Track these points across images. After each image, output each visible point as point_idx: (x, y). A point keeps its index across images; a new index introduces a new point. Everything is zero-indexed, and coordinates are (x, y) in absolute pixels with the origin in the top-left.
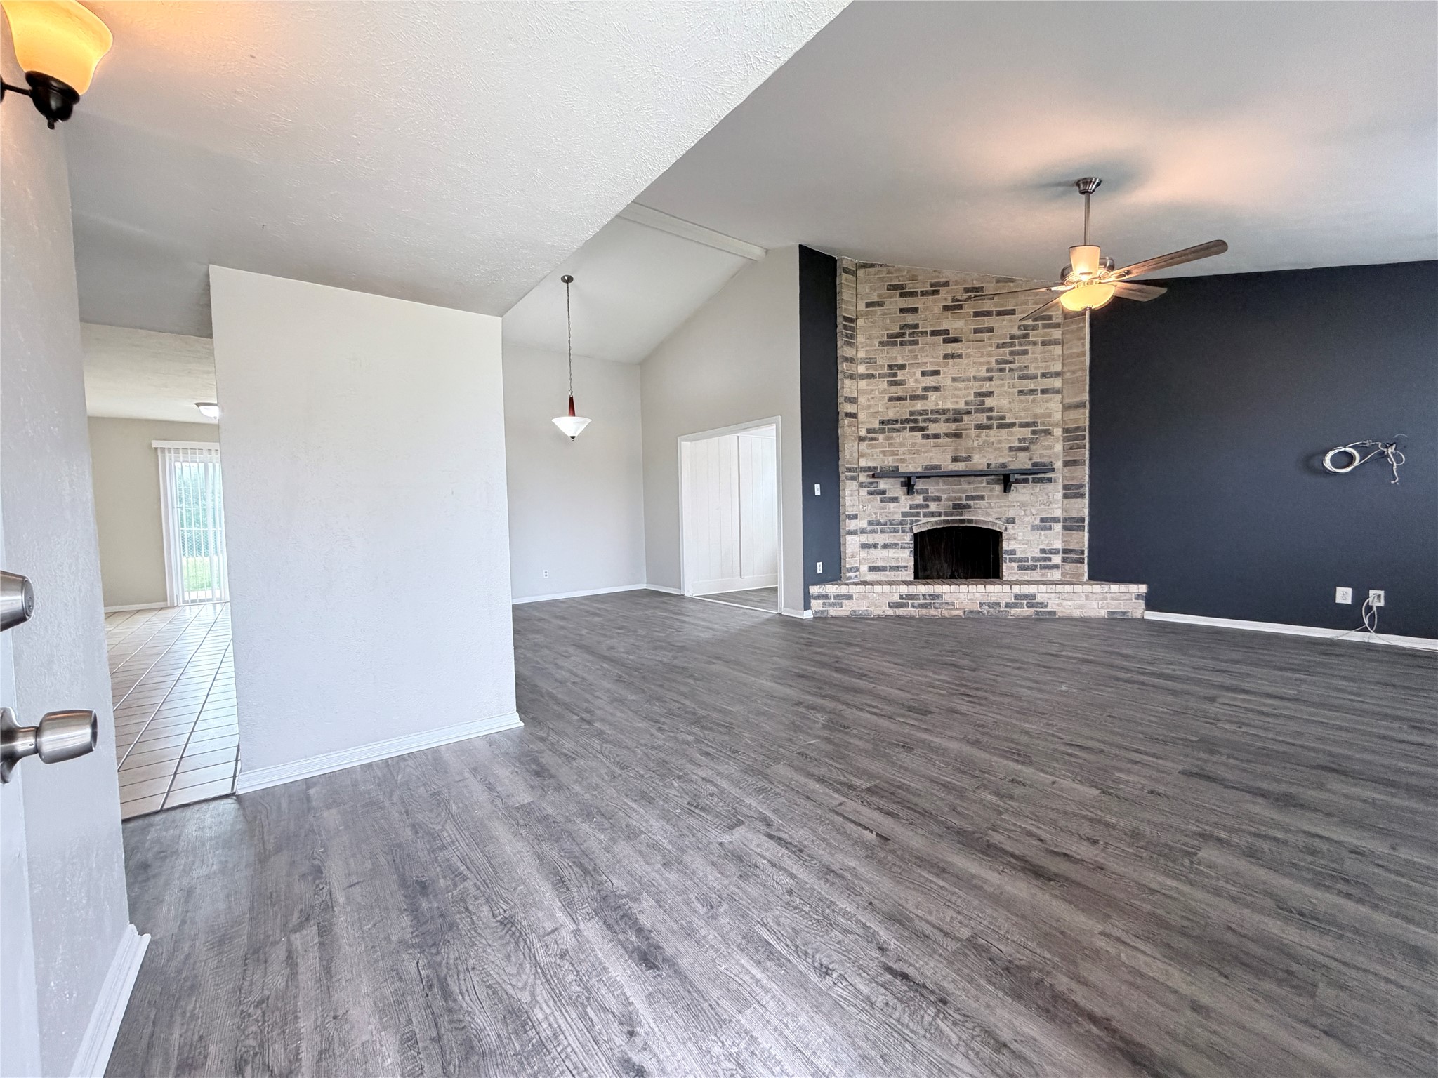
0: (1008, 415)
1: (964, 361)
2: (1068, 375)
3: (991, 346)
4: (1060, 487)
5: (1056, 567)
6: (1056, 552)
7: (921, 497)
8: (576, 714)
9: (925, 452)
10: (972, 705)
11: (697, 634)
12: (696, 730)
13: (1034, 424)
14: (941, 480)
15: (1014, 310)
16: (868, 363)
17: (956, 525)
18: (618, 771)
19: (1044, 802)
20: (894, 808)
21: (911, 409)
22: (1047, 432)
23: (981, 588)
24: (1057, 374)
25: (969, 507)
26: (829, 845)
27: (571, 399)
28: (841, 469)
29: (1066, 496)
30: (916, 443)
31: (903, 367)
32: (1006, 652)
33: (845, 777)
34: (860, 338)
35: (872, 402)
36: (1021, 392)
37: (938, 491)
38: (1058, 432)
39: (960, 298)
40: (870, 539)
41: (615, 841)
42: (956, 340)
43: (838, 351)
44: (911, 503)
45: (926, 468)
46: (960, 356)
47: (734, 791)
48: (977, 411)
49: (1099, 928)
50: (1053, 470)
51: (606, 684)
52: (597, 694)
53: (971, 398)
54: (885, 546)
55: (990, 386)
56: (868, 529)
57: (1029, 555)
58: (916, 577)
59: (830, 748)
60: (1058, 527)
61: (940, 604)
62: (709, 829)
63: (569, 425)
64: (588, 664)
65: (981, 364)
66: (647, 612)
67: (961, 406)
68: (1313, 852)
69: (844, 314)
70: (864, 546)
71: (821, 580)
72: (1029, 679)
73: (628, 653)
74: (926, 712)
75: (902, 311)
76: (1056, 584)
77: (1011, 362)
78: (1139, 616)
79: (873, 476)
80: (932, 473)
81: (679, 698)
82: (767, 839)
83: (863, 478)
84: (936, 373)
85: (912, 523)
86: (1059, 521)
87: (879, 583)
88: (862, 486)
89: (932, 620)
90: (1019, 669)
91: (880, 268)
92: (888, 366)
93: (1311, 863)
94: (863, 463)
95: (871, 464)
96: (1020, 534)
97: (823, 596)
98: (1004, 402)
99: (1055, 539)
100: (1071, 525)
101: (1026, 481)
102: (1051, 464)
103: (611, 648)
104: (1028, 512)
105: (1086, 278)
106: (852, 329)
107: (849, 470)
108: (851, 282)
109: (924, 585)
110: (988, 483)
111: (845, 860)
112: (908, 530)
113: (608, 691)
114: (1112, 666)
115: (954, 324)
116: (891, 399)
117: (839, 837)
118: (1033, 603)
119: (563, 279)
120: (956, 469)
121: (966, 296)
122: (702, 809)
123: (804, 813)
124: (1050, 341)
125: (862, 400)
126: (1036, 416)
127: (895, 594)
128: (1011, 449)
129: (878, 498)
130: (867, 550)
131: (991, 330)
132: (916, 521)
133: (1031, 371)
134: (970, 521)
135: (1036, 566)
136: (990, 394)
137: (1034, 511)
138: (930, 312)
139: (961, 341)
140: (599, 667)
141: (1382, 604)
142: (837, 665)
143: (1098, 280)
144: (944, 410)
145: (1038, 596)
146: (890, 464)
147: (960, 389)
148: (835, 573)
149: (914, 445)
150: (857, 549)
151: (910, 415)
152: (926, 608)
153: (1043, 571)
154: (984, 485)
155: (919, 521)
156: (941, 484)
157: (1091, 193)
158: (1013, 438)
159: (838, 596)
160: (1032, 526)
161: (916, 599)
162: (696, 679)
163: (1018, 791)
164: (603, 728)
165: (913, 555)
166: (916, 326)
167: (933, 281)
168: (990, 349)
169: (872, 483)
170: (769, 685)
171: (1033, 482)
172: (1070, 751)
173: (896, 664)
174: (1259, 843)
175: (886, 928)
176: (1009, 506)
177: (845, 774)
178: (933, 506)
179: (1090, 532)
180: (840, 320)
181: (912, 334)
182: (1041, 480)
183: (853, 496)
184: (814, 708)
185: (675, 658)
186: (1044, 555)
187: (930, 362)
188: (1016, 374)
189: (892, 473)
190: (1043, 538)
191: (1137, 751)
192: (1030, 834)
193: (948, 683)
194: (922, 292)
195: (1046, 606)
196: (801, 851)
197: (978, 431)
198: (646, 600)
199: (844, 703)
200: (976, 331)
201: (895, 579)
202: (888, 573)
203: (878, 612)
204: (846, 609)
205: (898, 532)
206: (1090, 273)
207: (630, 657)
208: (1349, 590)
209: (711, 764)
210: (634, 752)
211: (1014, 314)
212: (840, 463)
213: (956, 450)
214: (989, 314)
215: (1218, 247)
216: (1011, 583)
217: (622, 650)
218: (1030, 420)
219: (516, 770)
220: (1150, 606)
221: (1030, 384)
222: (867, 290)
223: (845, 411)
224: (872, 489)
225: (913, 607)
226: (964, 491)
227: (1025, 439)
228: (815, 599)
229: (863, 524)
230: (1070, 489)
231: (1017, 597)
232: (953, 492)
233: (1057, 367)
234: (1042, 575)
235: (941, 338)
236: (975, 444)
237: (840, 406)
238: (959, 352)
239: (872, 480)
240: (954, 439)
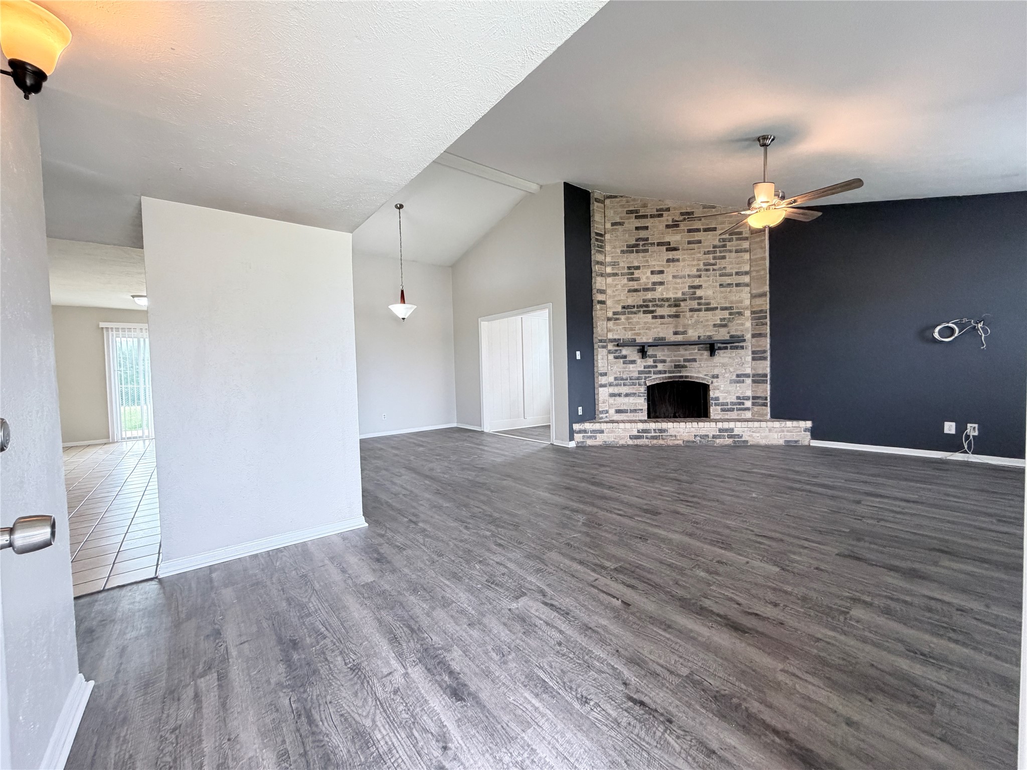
0: (712, 302)
1: (681, 264)
2: (754, 274)
3: (700, 253)
4: (750, 353)
5: (747, 409)
6: (748, 398)
7: (651, 360)
8: (406, 517)
9: (654, 328)
10: (688, 508)
11: (493, 459)
12: (493, 528)
13: (731, 308)
14: (666, 348)
15: (716, 228)
16: (613, 265)
17: (677, 380)
18: (436, 557)
19: (740, 576)
20: (633, 582)
21: (644, 298)
22: (740, 314)
23: (695, 424)
24: (746, 273)
25: (686, 367)
26: (587, 609)
27: (402, 292)
28: (595, 340)
29: (754, 359)
30: (648, 322)
31: (638, 268)
32: (713, 470)
33: (599, 560)
34: (608, 248)
35: (617, 293)
36: (721, 285)
37: (664, 355)
38: (748, 313)
39: (677, 219)
40: (616, 390)
41: (433, 609)
42: (675, 249)
43: (592, 257)
44: (645, 364)
45: (655, 340)
46: (678, 260)
47: (520, 572)
48: (691, 299)
49: (780, 666)
50: (744, 340)
51: (427, 495)
52: (421, 502)
53: (687, 289)
54: (627, 395)
55: (699, 281)
56: (614, 383)
57: (729, 401)
58: (649, 417)
59: (588, 539)
60: (749, 381)
61: (666, 436)
62: (502, 599)
63: (401, 310)
64: (415, 481)
65: (694, 265)
66: (457, 444)
67: (679, 295)
68: (930, 610)
69: (596, 231)
70: (612, 395)
71: (582, 420)
72: (730, 489)
73: (444, 473)
74: (656, 513)
75: (637, 228)
76: (748, 421)
77: (714, 265)
78: (806, 443)
79: (618, 345)
80: (659, 343)
81: (480, 505)
82: (543, 606)
83: (610, 347)
84: (662, 272)
85: (646, 378)
86: (749, 377)
87: (623, 422)
88: (610, 352)
89: (660, 448)
90: (722, 482)
91: (621, 199)
92: (628, 267)
93: (930, 618)
94: (610, 336)
95: (616, 337)
96: (722, 386)
97: (583, 431)
98: (710, 293)
99: (747, 389)
100: (758, 379)
101: (726, 348)
102: (743, 336)
103: (431, 470)
104: (727, 370)
105: (765, 205)
106: (602, 241)
107: (601, 341)
108: (601, 208)
109: (655, 422)
110: (699, 350)
111: (600, 621)
112: (642, 383)
113: (429, 500)
114: (788, 479)
115: (673, 238)
116: (629, 291)
117: (594, 603)
118: (732, 435)
119: (396, 206)
120: (676, 340)
121: (682, 218)
122: (497, 585)
123: (570, 587)
124: (741, 249)
125: (609, 292)
126: (732, 302)
127: (634, 429)
128: (715, 325)
129: (622, 360)
130: (613, 398)
131: (700, 242)
132: (648, 377)
133: (728, 271)
134: (687, 377)
135: (734, 409)
136: (700, 287)
137: (732, 370)
138: (657, 229)
139: (679, 250)
140: (422, 483)
141: (976, 434)
142: (593, 480)
143: (773, 207)
144: (667, 299)
145: (736, 429)
146: (629, 337)
147: (679, 283)
148: (591, 415)
149: (646, 323)
150: (607, 398)
151: (644, 302)
152: (656, 439)
153: (739, 412)
154: (696, 351)
155: (651, 377)
156: (666, 351)
157: (768, 146)
158: (716, 318)
159: (593, 431)
160: (731, 380)
161: (649, 433)
162: (492, 492)
163: (721, 569)
164: (425, 527)
165: (646, 401)
166: (647, 239)
167: (658, 208)
168: (699, 255)
169: (616, 350)
170: (546, 495)
171: (731, 349)
172: (758, 540)
173: (635, 479)
174: (893, 604)
175: (628, 668)
176: (714, 366)
177: (599, 558)
178: (660, 367)
179: (771, 384)
180: (593, 235)
181: (644, 245)
182: (737, 348)
183: (603, 360)
184: (577, 511)
185: (477, 476)
186: (739, 401)
187: (657, 264)
188: (718, 273)
189: (631, 343)
190: (738, 388)
191: (806, 540)
192: (731, 599)
193: (672, 492)
194: (651, 215)
195: (741, 437)
196: (568, 614)
197: (691, 313)
198: (456, 435)
199: (598, 507)
200: (689, 243)
201: (634, 419)
202: (629, 414)
203: (622, 442)
204: (600, 440)
205: (635, 385)
206: (768, 202)
207: (445, 476)
208: (953, 424)
209: (503, 552)
210: (448, 544)
211: (715, 231)
212: (595, 335)
213: (676, 326)
214: (698, 230)
215: (857, 183)
216: (716, 421)
217: (439, 471)
218: (728, 305)
219: (363, 558)
220: (814, 436)
221: (728, 280)
222: (612, 214)
223: (598, 299)
224: (617, 355)
225: (647, 438)
226: (682, 356)
227: (724, 319)
228: (577, 433)
229: (611, 379)
230: (757, 354)
231: (720, 430)
232: (675, 356)
233: (747, 268)
234: (738, 415)
235: (665, 248)
236: (690, 322)
237: (594, 296)
238: (677, 257)
239: (617, 348)
240: (674, 319)
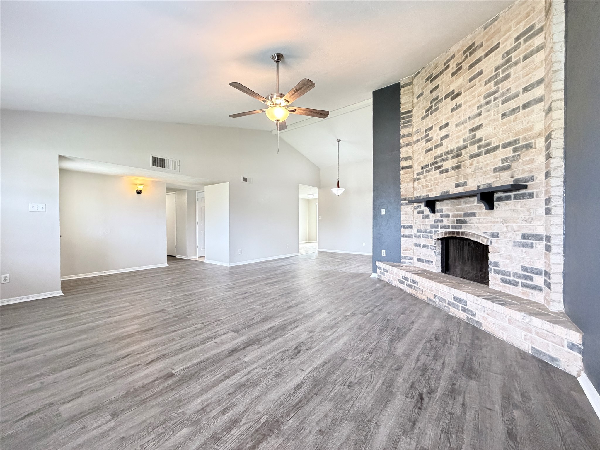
0: (493, 140)
1: (463, 108)
4: (542, 203)
5: (538, 289)
6: (538, 273)
7: (439, 214)
9: (441, 183)
13: (515, 142)
15: (499, 43)
16: (417, 133)
21: (435, 155)
22: (528, 146)
24: (539, 83)
25: (464, 222)
27: (338, 182)
28: (401, 198)
31: (431, 128)
34: (415, 119)
35: (419, 156)
36: (504, 115)
37: (448, 210)
38: (540, 143)
39: (461, 61)
40: (417, 241)
42: (458, 95)
43: (401, 133)
44: (435, 219)
45: (442, 194)
46: (460, 106)
48: (472, 144)
53: (467, 135)
54: (424, 246)
55: (480, 120)
56: (417, 235)
57: (511, 270)
60: (539, 246)
63: (337, 191)
65: (474, 104)
67: (462, 143)
69: (404, 111)
71: (385, 260)
75: (431, 92)
77: (496, 92)
78: (574, 372)
84: (447, 124)
85: (435, 232)
86: (541, 239)
88: (414, 208)
91: (422, 72)
92: (425, 131)
95: (418, 195)
96: (503, 249)
98: (491, 129)
99: (538, 258)
101: (508, 198)
102: (532, 178)
104: (510, 229)
106: (410, 117)
107: (405, 199)
108: (408, 90)
112: (433, 237)
115: (457, 83)
116: (426, 152)
120: (458, 192)
121: (463, 57)
125: (415, 157)
126: (516, 134)
128: (495, 170)
129: (421, 215)
130: (416, 247)
131: (481, 73)
132: (437, 231)
133: (513, 92)
135: (518, 283)
136: (479, 127)
137: (516, 229)
138: (445, 83)
139: (461, 93)
144: (451, 150)
145: (469, 303)
146: (425, 194)
149: (436, 179)
150: (412, 247)
151: (434, 159)
153: (526, 290)
154: (476, 204)
158: (497, 160)
159: (384, 269)
160: (514, 242)
161: (408, 281)
166: (438, 98)
167: (445, 60)
168: (479, 89)
169: (418, 207)
171: (515, 198)
176: (494, 222)
178: (446, 222)
180: (402, 115)
181: (435, 104)
182: (523, 196)
183: (407, 215)
186: (525, 273)
187: (444, 119)
188: (500, 100)
190: (524, 255)
194: (440, 72)
197: (472, 160)
200: (470, 80)
202: (424, 264)
204: (386, 277)
205: (429, 238)
211: (500, 46)
213: (458, 178)
214: (480, 60)
218: (512, 139)
221: (512, 104)
222: (417, 89)
224: (418, 210)
225: (406, 285)
226: (463, 210)
227: (507, 158)
228: (378, 268)
232: (457, 210)
233: (540, 74)
235: (450, 98)
236: (470, 171)
237: (401, 164)
238: (460, 102)
239: (418, 205)
240: (457, 170)
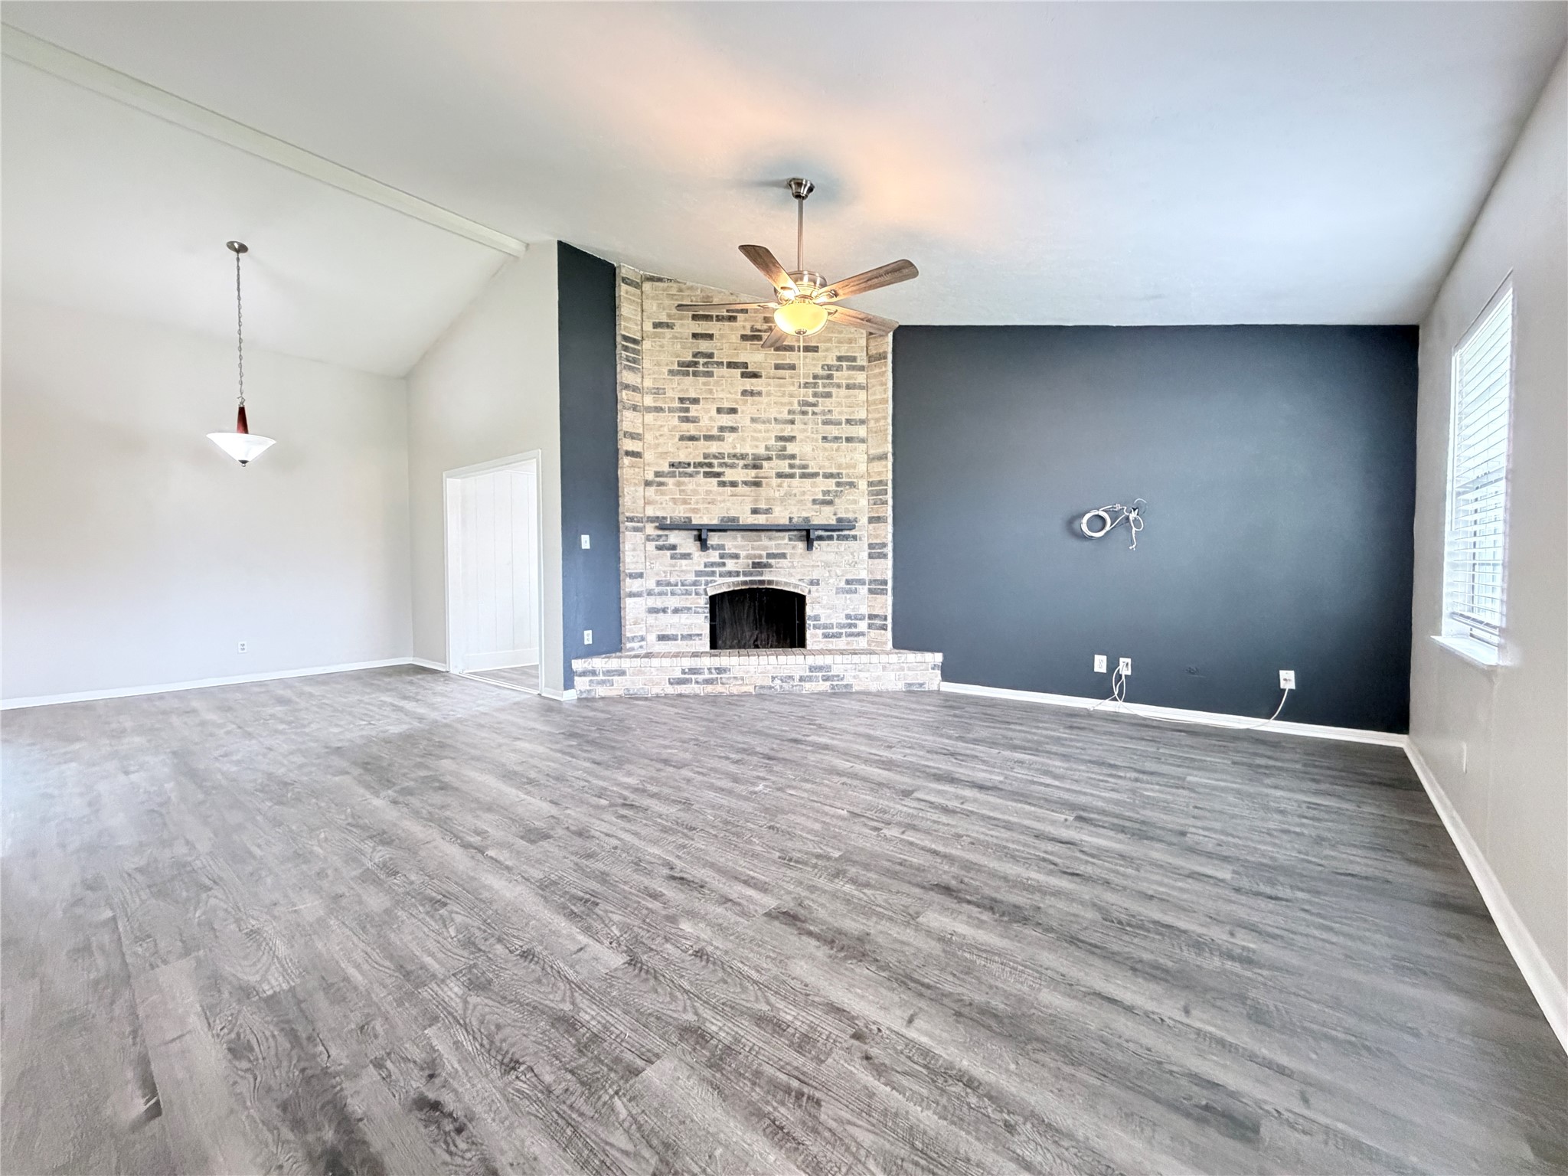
0: (811, 463)
1: (764, 399)
2: (872, 424)
3: (793, 384)
4: (865, 546)
5: (862, 634)
6: (862, 618)
7: (716, 553)
9: (721, 502)
13: (839, 475)
14: (739, 535)
15: (819, 347)
16: (655, 393)
17: (757, 587)
21: (705, 451)
22: (852, 485)
23: (772, 659)
24: (862, 422)
25: (767, 566)
27: (242, 411)
28: (621, 518)
29: (871, 556)
30: (711, 491)
31: (696, 401)
34: (647, 364)
35: (661, 440)
36: (824, 438)
37: (736, 547)
38: (863, 485)
39: (759, 327)
40: (658, 602)
42: (755, 375)
43: (618, 377)
44: (707, 560)
45: (722, 520)
46: (759, 394)
48: (779, 457)
50: (857, 527)
53: (772, 442)
54: (676, 611)
55: (792, 430)
56: (656, 591)
57: (834, 621)
58: (714, 645)
60: (863, 590)
61: (729, 678)
65: (782, 404)
67: (762, 451)
69: (624, 333)
70: (653, 611)
71: (590, 652)
75: (695, 336)
77: (814, 405)
78: (936, 688)
79: (662, 528)
80: (728, 527)
83: (650, 529)
84: (733, 411)
85: (707, 583)
86: (864, 584)
87: (665, 655)
88: (648, 539)
89: (718, 699)
91: (670, 284)
92: (679, 398)
94: (650, 512)
95: (660, 514)
96: (825, 598)
97: (590, 671)
98: (807, 449)
99: (862, 603)
100: (876, 588)
101: (830, 538)
102: (855, 520)
104: (833, 573)
107: (631, 519)
108: (635, 295)
109: (710, 656)
110: (790, 539)
112: (702, 592)
115: (752, 357)
116: (682, 438)
118: (830, 676)
119: (231, 245)
120: (756, 522)
121: (766, 326)
124: (855, 384)
125: (648, 437)
126: (840, 466)
127: (676, 668)
128: (814, 501)
129: (668, 553)
130: (655, 615)
131: (793, 367)
132: (711, 581)
133: (835, 417)
134: (770, 582)
135: (841, 634)
136: (792, 439)
137: (839, 573)
138: (727, 341)
139: (761, 377)
141: (1129, 673)
144: (742, 455)
145: (834, 667)
146: (681, 515)
147: (760, 431)
148: (611, 641)
149: (708, 492)
150: (644, 615)
151: (705, 458)
152: (712, 683)
153: (850, 639)
154: (786, 541)
155: (715, 581)
156: (739, 539)
157: (803, 197)
158: (817, 490)
159: (608, 671)
160: (838, 589)
161: (699, 674)
165: (708, 621)
166: (711, 355)
167: (730, 305)
168: (792, 388)
169: (660, 536)
171: (838, 539)
176: (812, 566)
178: (731, 565)
179: (893, 596)
180: (619, 339)
181: (705, 364)
182: (846, 538)
183: (635, 550)
186: (849, 621)
187: (726, 397)
188: (820, 418)
189: (685, 526)
190: (848, 602)
194: (717, 316)
195: (842, 679)
197: (779, 480)
200: (777, 367)
201: (682, 650)
202: (679, 642)
203: (656, 690)
204: (618, 687)
205: (691, 595)
208: (1104, 658)
211: (817, 352)
212: (621, 510)
213: (756, 501)
214: (794, 349)
215: (903, 270)
216: (811, 653)
218: (834, 471)
220: (947, 677)
221: (833, 431)
222: (655, 308)
223: (625, 448)
224: (660, 543)
225: (697, 682)
226: (765, 548)
227: (829, 491)
228: (580, 676)
229: (651, 584)
230: (874, 548)
231: (811, 669)
232: (753, 548)
233: (863, 415)
234: (848, 643)
235: (739, 371)
236: (777, 494)
237: (620, 442)
238: (759, 389)
239: (660, 532)
240: (753, 488)
